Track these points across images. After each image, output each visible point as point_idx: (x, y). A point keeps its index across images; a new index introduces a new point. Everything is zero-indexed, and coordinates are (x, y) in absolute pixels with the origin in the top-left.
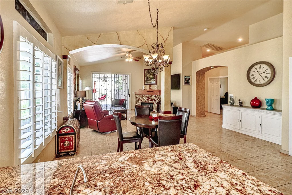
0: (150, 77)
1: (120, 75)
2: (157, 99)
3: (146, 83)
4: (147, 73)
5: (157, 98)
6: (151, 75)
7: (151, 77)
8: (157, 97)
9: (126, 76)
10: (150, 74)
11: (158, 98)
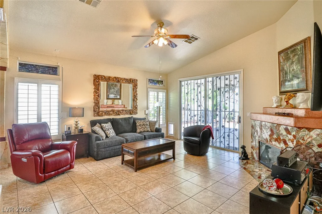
0: (291, 69)
1: (223, 78)
2: (292, 142)
3: (283, 90)
4: (284, 60)
5: (291, 137)
6: (292, 63)
7: (293, 70)
8: (291, 134)
9: (236, 78)
10: (291, 61)
11: (294, 136)
